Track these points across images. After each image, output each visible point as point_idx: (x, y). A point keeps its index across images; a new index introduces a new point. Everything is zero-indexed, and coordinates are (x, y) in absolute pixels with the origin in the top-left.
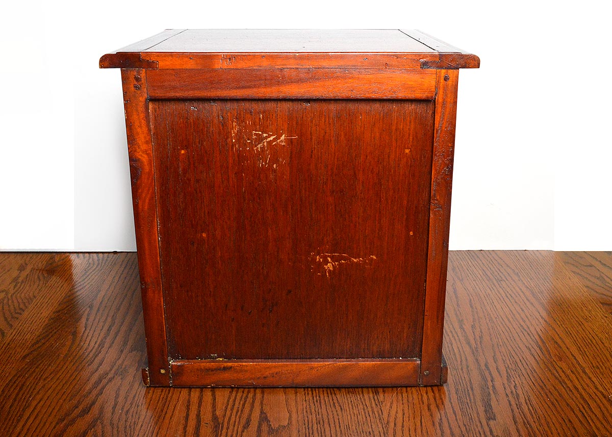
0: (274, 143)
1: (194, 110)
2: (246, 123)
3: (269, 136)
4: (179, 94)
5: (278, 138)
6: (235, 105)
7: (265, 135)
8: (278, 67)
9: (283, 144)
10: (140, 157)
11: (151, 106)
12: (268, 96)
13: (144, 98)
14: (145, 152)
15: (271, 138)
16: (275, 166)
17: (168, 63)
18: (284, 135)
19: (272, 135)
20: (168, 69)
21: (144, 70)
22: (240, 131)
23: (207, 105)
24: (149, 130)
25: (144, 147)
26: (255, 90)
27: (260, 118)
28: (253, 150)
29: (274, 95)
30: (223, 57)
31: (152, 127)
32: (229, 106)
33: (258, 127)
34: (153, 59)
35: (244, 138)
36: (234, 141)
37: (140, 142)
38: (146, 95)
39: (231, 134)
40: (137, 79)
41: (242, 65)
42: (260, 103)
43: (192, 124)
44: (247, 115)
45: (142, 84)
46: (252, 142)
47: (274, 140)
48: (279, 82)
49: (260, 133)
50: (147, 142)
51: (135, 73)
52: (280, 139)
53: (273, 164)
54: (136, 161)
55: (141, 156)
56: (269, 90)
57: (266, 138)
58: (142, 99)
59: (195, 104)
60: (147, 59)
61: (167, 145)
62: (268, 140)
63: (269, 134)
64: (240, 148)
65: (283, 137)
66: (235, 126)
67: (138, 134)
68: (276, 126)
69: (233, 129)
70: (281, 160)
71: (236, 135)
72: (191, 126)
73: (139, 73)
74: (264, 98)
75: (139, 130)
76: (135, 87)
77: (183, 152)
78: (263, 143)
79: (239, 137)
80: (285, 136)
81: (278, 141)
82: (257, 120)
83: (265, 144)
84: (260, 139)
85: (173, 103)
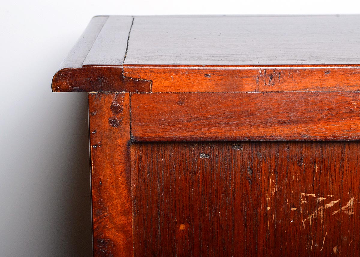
0: (336, 212)
1: (204, 159)
2: (290, 180)
3: (328, 201)
4: (184, 134)
5: (343, 203)
6: (274, 150)
7: (321, 199)
8: (351, 89)
9: (351, 213)
10: (112, 237)
11: (133, 152)
12: (332, 136)
13: (125, 140)
14: (122, 229)
15: (332, 204)
16: (335, 249)
17: (168, 83)
18: (352, 199)
19: (333, 199)
20: (168, 93)
21: (128, 94)
22: (279, 193)
23: (226, 150)
24: (129, 191)
25: (120, 220)
26: (311, 127)
27: (314, 171)
28: (300, 224)
29: (343, 135)
30: (261, 74)
31: (133, 186)
32: (264, 151)
33: (310, 185)
34: (145, 77)
35: (285, 203)
36: (269, 208)
37: (113, 213)
38: (128, 136)
39: (265, 197)
40: (115, 110)
41: (288, 85)
42: (315, 147)
43: (201, 181)
44: (293, 167)
45: (123, 117)
46: (298, 211)
47: (336, 206)
48: (351, 113)
49: (314, 195)
50: (126, 213)
51: (114, 101)
52: (346, 205)
53: (333, 247)
54: (105, 244)
55: (115, 235)
56: (333, 126)
57: (323, 203)
58: (121, 142)
59: (207, 149)
60: (134, 77)
61: (157, 216)
62: (325, 207)
63: (327, 197)
64: (278, 220)
65: (351, 203)
66: (273, 184)
67: (111, 198)
68: (340, 183)
69: (268, 189)
70: (345, 239)
71: (274, 198)
72: (198, 185)
73: (118, 99)
74: (325, 139)
75: (113, 193)
76: (112, 122)
77: (182, 227)
78: (318, 211)
79: (278, 201)
80: (354, 201)
81: (343, 208)
82: (310, 174)
83: (321, 213)
84: (313, 205)
85: (169, 147)
